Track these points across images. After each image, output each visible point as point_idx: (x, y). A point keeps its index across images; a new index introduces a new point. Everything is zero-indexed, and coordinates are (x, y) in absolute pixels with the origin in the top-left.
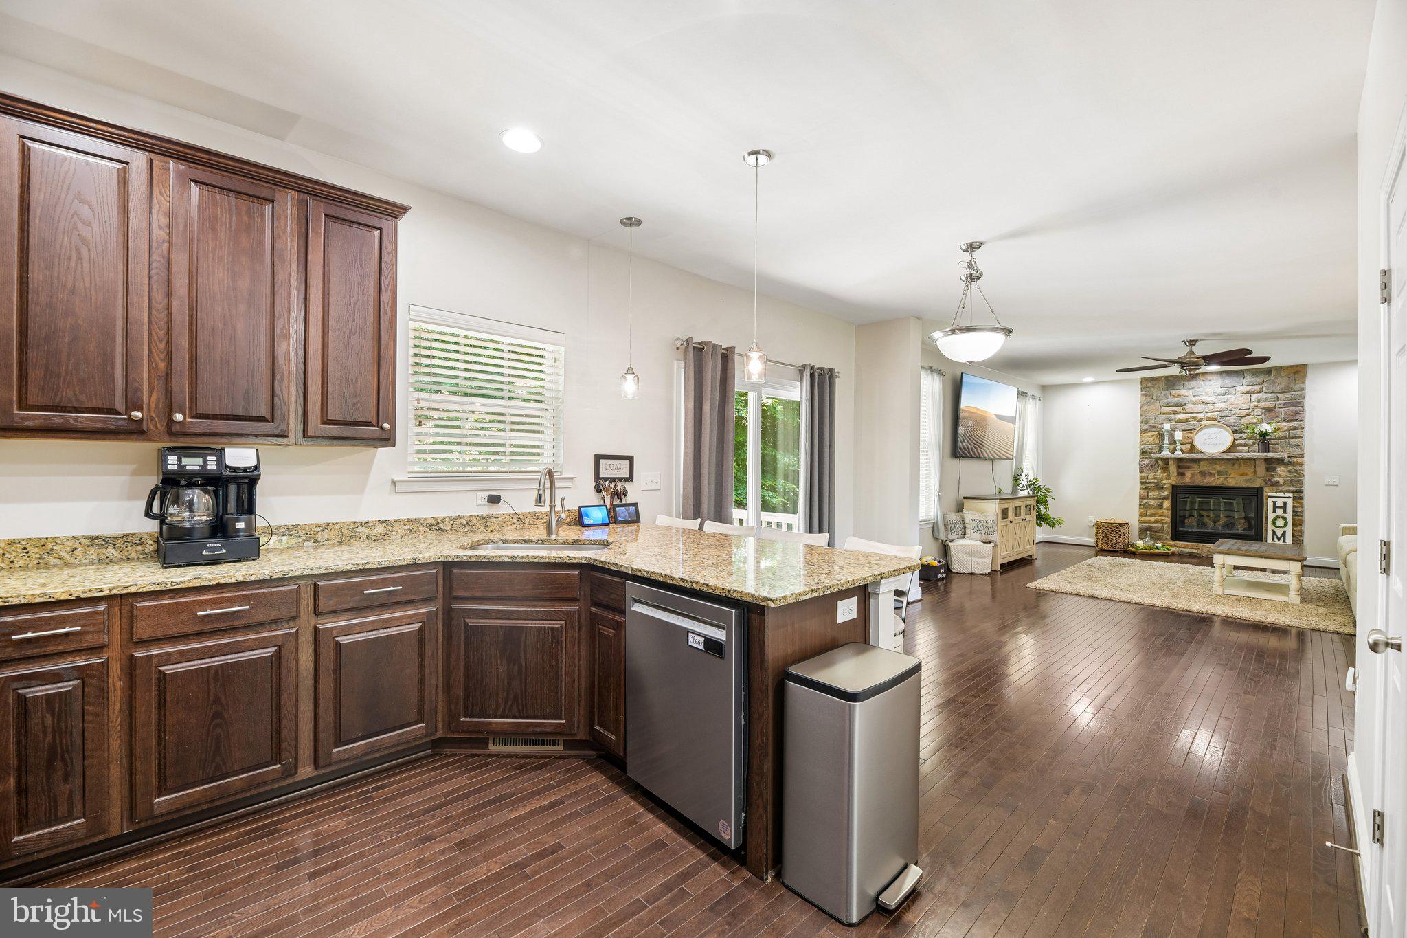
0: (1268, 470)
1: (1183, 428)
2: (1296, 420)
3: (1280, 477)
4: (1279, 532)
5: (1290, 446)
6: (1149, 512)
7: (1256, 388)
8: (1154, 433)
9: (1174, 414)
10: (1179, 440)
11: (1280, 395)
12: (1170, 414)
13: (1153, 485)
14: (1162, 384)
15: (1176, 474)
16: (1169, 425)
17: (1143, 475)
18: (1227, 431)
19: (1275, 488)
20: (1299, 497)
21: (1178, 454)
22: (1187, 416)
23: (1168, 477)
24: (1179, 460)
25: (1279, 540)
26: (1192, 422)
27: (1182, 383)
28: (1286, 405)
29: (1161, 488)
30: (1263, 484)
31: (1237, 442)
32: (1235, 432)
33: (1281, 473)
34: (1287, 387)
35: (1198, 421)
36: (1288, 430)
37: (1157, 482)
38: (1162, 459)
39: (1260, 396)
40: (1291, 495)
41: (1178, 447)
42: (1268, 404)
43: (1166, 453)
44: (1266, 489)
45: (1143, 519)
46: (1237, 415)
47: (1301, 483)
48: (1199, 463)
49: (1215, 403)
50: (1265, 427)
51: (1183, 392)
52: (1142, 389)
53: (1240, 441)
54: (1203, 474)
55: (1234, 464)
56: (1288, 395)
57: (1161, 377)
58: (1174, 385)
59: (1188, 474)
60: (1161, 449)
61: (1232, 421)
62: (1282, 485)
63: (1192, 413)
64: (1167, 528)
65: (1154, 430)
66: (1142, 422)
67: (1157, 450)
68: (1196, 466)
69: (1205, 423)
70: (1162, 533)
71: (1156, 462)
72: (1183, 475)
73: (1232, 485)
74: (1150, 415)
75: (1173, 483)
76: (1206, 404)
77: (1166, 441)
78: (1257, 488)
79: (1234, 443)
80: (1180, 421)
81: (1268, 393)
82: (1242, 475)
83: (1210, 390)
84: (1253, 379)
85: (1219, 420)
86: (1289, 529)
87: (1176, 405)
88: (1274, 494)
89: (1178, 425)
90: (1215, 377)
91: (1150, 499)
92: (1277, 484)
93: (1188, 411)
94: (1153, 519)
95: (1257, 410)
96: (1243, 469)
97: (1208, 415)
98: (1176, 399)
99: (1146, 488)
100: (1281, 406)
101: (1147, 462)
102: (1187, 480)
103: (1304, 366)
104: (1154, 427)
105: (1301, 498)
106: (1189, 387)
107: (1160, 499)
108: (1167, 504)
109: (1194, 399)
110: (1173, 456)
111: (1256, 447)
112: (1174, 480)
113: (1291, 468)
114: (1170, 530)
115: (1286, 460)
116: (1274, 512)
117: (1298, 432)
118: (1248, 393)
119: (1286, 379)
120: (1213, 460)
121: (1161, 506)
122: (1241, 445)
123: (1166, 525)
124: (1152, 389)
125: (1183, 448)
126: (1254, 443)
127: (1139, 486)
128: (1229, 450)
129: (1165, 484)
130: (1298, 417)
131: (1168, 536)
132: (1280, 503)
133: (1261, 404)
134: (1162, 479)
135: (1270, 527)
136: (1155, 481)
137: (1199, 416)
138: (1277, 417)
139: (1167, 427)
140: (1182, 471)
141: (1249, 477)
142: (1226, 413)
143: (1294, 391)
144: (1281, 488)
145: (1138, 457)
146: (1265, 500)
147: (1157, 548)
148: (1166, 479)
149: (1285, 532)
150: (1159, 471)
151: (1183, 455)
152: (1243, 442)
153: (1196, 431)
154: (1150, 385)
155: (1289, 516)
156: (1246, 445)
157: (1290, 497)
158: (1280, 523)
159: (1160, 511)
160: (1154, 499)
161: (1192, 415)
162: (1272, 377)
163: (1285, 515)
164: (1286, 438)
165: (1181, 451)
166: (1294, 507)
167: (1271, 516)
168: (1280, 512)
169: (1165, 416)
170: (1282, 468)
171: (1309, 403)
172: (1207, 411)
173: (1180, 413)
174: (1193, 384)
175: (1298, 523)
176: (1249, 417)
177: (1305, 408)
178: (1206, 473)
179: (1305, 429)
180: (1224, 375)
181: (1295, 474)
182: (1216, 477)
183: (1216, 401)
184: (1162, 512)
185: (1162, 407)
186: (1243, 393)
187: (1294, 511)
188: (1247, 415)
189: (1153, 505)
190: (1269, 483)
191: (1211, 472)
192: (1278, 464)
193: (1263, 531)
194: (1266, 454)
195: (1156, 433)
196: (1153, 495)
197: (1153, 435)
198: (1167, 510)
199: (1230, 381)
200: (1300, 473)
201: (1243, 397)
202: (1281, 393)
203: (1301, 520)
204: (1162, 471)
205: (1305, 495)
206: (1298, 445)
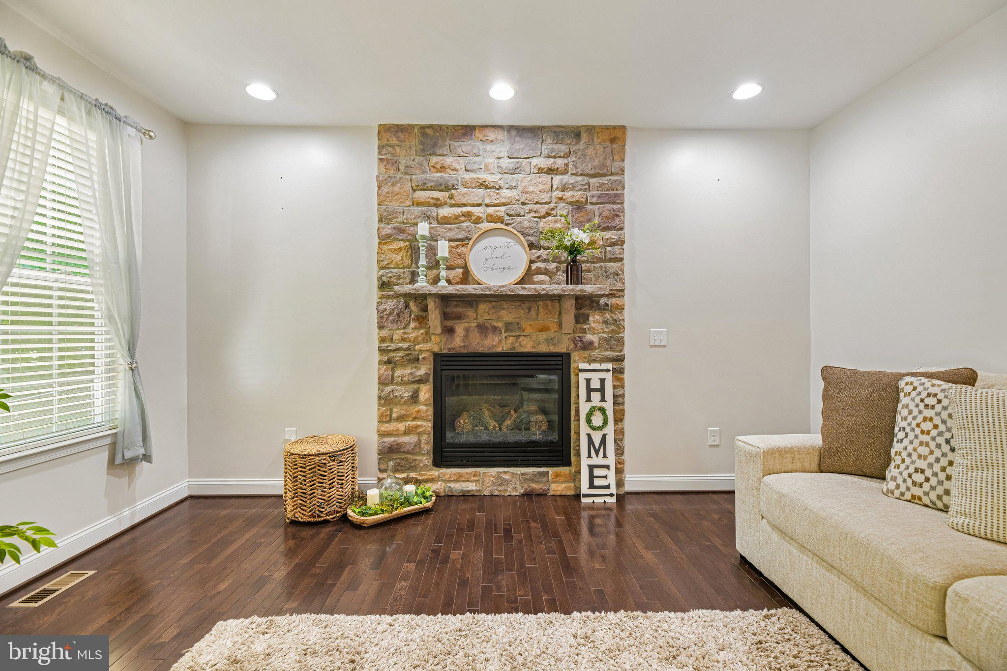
0: (578, 318)
1: (451, 234)
2: (613, 228)
3: (594, 334)
4: (597, 438)
5: (607, 274)
6: (396, 411)
7: (560, 163)
8: (402, 244)
9: (437, 206)
10: (444, 259)
11: (592, 181)
12: (428, 204)
13: (401, 354)
14: (414, 142)
15: (439, 331)
16: (427, 226)
17: (385, 333)
18: (522, 245)
19: (586, 353)
20: (618, 372)
21: (443, 287)
22: (458, 210)
23: (427, 338)
24: (445, 299)
25: (597, 453)
26: (465, 224)
27: (448, 142)
28: (602, 200)
29: (415, 361)
30: (572, 346)
31: (534, 266)
32: (531, 246)
33: (596, 325)
34: (603, 166)
35: (474, 223)
36: (604, 246)
37: (408, 349)
38: (415, 298)
39: (566, 178)
40: (609, 366)
41: (443, 273)
42: (577, 195)
43: (422, 285)
44: (575, 356)
45: (386, 427)
46: (533, 215)
47: (621, 342)
48: (477, 307)
49: (500, 188)
50: (580, 236)
51: (449, 160)
52: (381, 148)
53: (538, 264)
54: (483, 329)
55: (529, 309)
56: (604, 180)
57: (412, 126)
58: (435, 145)
59: (460, 329)
60: (414, 276)
61: (526, 224)
62: (595, 349)
63: (465, 205)
64: (427, 443)
65: (402, 236)
66: (381, 220)
67: (408, 280)
68: (471, 313)
69: (485, 226)
70: (418, 453)
71: (407, 306)
72: (449, 331)
73: (526, 351)
74: (394, 206)
75: (436, 349)
76: (487, 187)
77: (423, 261)
78: (561, 355)
79: (530, 267)
80: (446, 221)
81: (577, 175)
82: (541, 330)
83: (491, 160)
84: (555, 146)
85: (507, 222)
86: (610, 430)
87: (436, 188)
88: (586, 366)
89: (442, 230)
90: (500, 135)
91: (398, 384)
92: (588, 346)
93: (458, 199)
94: (401, 426)
95: (562, 205)
96: (543, 316)
97: (490, 210)
98: (439, 174)
99: (389, 362)
100: (594, 200)
101: (390, 304)
102: (457, 343)
103: (623, 128)
104: (402, 231)
105: (621, 371)
106: (459, 151)
107: (414, 382)
108: (426, 393)
109: (468, 176)
110: (434, 290)
111: (561, 276)
112: (436, 344)
113: (608, 316)
114: (430, 447)
115: (602, 301)
116: (589, 399)
117: (617, 250)
118: (550, 171)
119: (600, 149)
120: (499, 299)
121: (415, 398)
122: (539, 271)
123: (424, 438)
124: (398, 149)
125: (451, 277)
126: (558, 269)
127: (376, 356)
128: (522, 281)
129: (421, 351)
130: (617, 222)
131: (427, 460)
132: (596, 384)
134: (416, 341)
135: (584, 429)
136: (405, 345)
137: (476, 210)
138: (589, 221)
139: (423, 229)
140: (449, 323)
141: (551, 334)
142: (517, 208)
143: (612, 174)
144: (596, 353)
145: (375, 293)
146: (573, 377)
147: (408, 502)
148: (424, 341)
149: (604, 436)
150: (412, 325)
151: (451, 289)
152: (542, 265)
153: (471, 242)
154: (394, 141)
155: (609, 406)
156: (546, 272)
157: (608, 370)
158: (597, 420)
159: (414, 409)
160: (403, 383)
161: (465, 209)
162: (581, 146)
163: (603, 404)
164: (600, 260)
165: (449, 282)
166: (614, 387)
167: (584, 408)
168: (596, 396)
169: (421, 208)
170: (597, 317)
171: (629, 197)
172: (488, 201)
173: (446, 204)
174: (465, 146)
175: (619, 418)
176: (550, 218)
177: (626, 205)
178: (487, 328)
179: (625, 246)
180: (514, 133)
181: (613, 327)
182: (504, 335)
183: (501, 183)
184: (418, 411)
185: (414, 191)
186: (540, 171)
187: (614, 395)
188: (548, 214)
189: (402, 398)
190: (579, 344)
191: (495, 324)
192: (591, 307)
193: (573, 436)
194: (580, 287)
195: (407, 243)
196: (402, 377)
197: (400, 249)
198: (426, 405)
199: (522, 145)
200: (618, 325)
201: (540, 180)
202: (593, 176)
203: (622, 412)
204: (417, 324)
205: (627, 364)
206: (618, 275)
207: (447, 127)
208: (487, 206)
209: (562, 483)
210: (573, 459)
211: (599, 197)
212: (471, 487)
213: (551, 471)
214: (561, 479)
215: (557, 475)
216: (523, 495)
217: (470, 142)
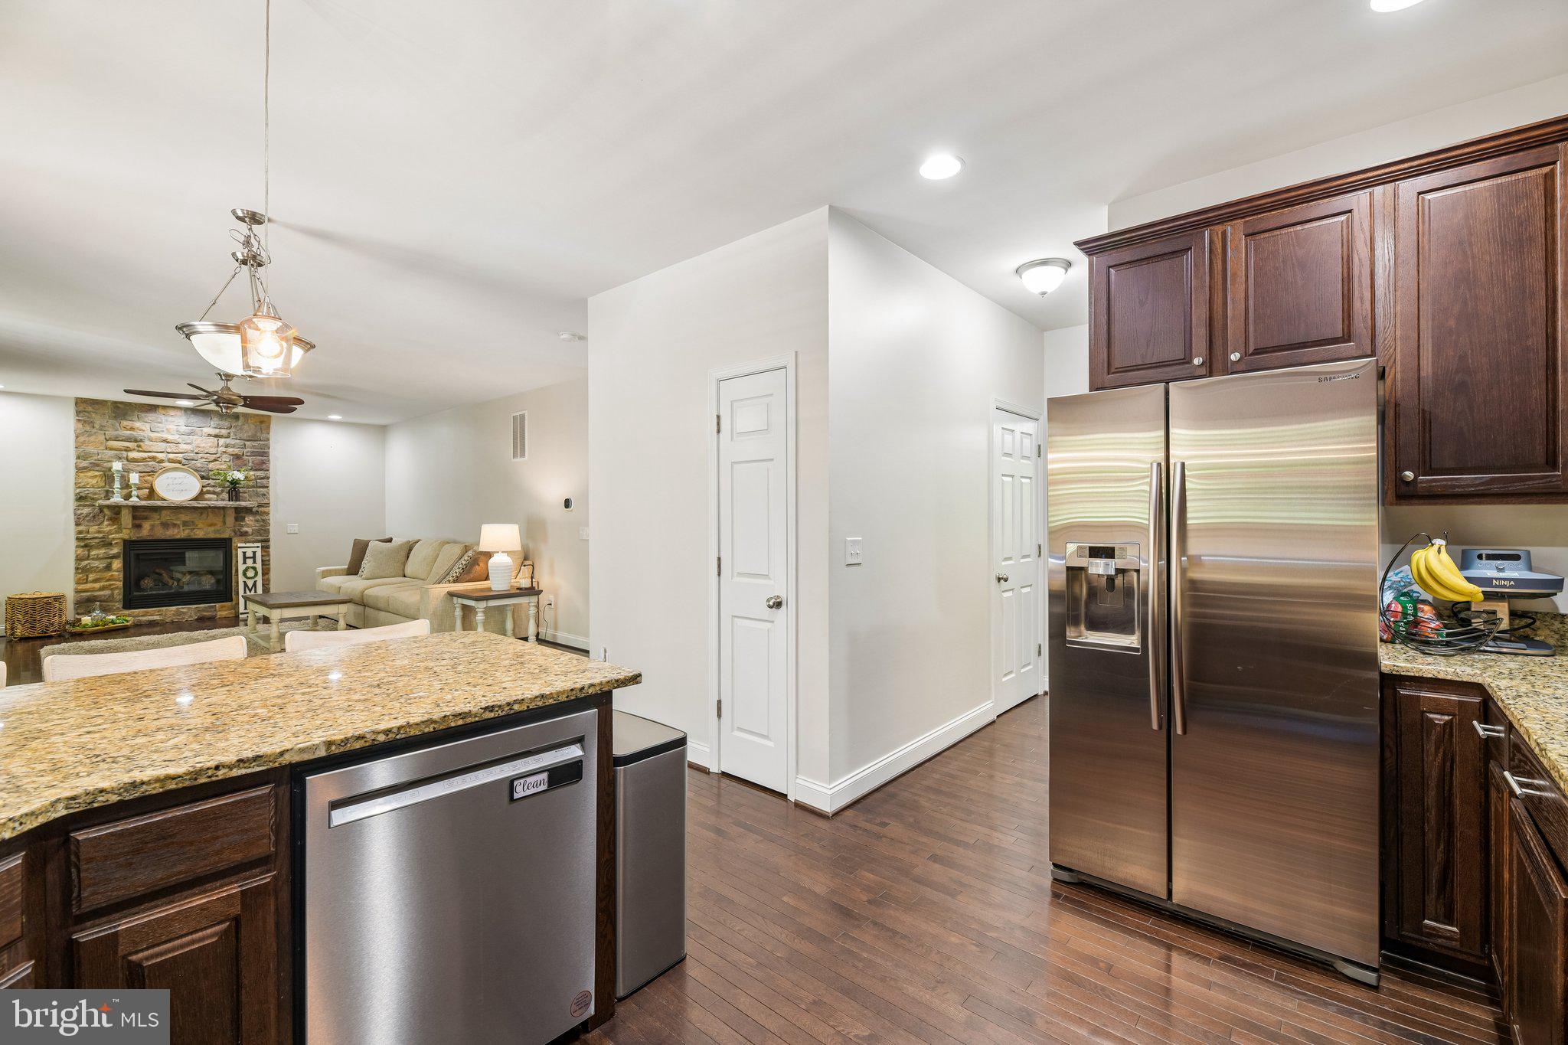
0: (236, 519)
1: (140, 469)
2: (263, 470)
3: (248, 527)
4: (250, 583)
5: (257, 494)
6: (91, 577)
7: (224, 432)
8: (97, 473)
9: (126, 450)
10: (135, 484)
11: (247, 443)
12: (121, 450)
13: (97, 541)
14: (108, 411)
15: (130, 527)
16: (120, 464)
17: (81, 528)
18: (196, 477)
19: (243, 538)
20: (266, 548)
22: (145, 455)
23: (119, 530)
24: (135, 508)
25: (250, 591)
26: (151, 463)
27: (136, 413)
28: (253, 454)
29: (109, 544)
30: (233, 534)
31: (205, 489)
32: (203, 477)
33: (250, 523)
34: (255, 435)
35: (158, 462)
36: (256, 479)
37: (103, 537)
38: (108, 507)
39: (228, 441)
40: (259, 544)
41: (134, 493)
42: (237, 451)
43: (117, 499)
44: (235, 540)
45: (81, 587)
46: (204, 460)
47: (267, 532)
48: (161, 511)
49: (179, 443)
50: (239, 475)
51: (137, 424)
52: (78, 413)
53: (208, 488)
54: (165, 525)
55: (201, 514)
56: (255, 444)
57: (106, 401)
58: (125, 414)
59: (147, 526)
60: (108, 494)
61: (199, 465)
62: (250, 535)
63: (151, 452)
64: (118, 594)
65: (98, 468)
66: (78, 458)
67: (103, 496)
68: (156, 516)
69: (167, 464)
70: (111, 601)
71: (101, 511)
72: (138, 526)
73: (199, 537)
74: (90, 449)
75: (126, 537)
76: (168, 443)
77: (117, 485)
78: (225, 539)
79: (202, 490)
80: (134, 460)
81: (236, 439)
82: (211, 525)
83: (172, 427)
84: (220, 422)
85: (184, 463)
86: (259, 579)
87: (128, 440)
88: (243, 545)
89: (131, 466)
90: (179, 413)
91: (92, 559)
92: (244, 534)
93: (145, 448)
94: (97, 585)
95: (225, 455)
96: (212, 518)
97: (171, 456)
98: (129, 432)
99: (85, 546)
100: (248, 454)
101: (86, 510)
102: (145, 532)
103: (269, 416)
104: (98, 465)
105: (268, 547)
106: (146, 420)
107: (107, 558)
108: (117, 564)
109: (153, 435)
110: (125, 503)
111: (225, 496)
112: (126, 534)
113: (258, 517)
114: (121, 597)
115: (254, 510)
116: (245, 563)
117: (264, 481)
118: (216, 436)
119: (253, 426)
120: (178, 509)
121: (108, 568)
122: (209, 492)
123: (115, 591)
124: (93, 414)
125: (139, 495)
126: (222, 491)
127: (73, 543)
128: (195, 499)
129: (114, 539)
130: (264, 466)
131: (119, 605)
132: (249, 554)
133: (230, 450)
134: (110, 533)
135: (241, 579)
136: (101, 535)
137: (160, 456)
138: (245, 465)
139: (117, 466)
140: (137, 522)
141: (217, 528)
142: (192, 455)
143: (261, 440)
144: (250, 538)
145: (72, 504)
146: (234, 552)
147: (113, 622)
148: (116, 533)
149: (255, 582)
150: (106, 523)
151: (144, 503)
152: (211, 489)
153: (157, 474)
154: (89, 409)
155: (259, 566)
157: (258, 547)
158: (250, 573)
159: (108, 575)
160: (98, 558)
161: (150, 454)
162: (240, 423)
163: (255, 565)
164: (253, 487)
165: (138, 497)
166: (262, 556)
167: (241, 568)
168: (250, 562)
169: (113, 452)
170: (251, 518)
171: (273, 453)
172: (169, 450)
173: (134, 450)
174: (151, 416)
175: (266, 572)
176: (217, 462)
177: (271, 458)
178: (168, 525)
179: (270, 479)
180: (189, 412)
181: (262, 523)
182: (181, 528)
183: (180, 440)
184: (112, 575)
185: (107, 440)
186: (210, 435)
187: (262, 560)
188: (215, 460)
189: (98, 568)
190: (238, 533)
191: (175, 522)
192: (247, 513)
193: (234, 584)
194: (238, 503)
195: (101, 473)
196: (98, 555)
197: (96, 476)
198: (118, 572)
199: (195, 420)
200: (266, 523)
201: (210, 440)
202: (248, 441)
203: (269, 570)
204: (110, 522)
205: (272, 543)
206: (265, 495)
207: (136, 404)
208: (168, 453)
209: (226, 611)
210: (234, 596)
211: (252, 452)
212: (158, 618)
213: (217, 605)
214: (226, 608)
215: (222, 607)
216: (196, 620)
217: (154, 415)
